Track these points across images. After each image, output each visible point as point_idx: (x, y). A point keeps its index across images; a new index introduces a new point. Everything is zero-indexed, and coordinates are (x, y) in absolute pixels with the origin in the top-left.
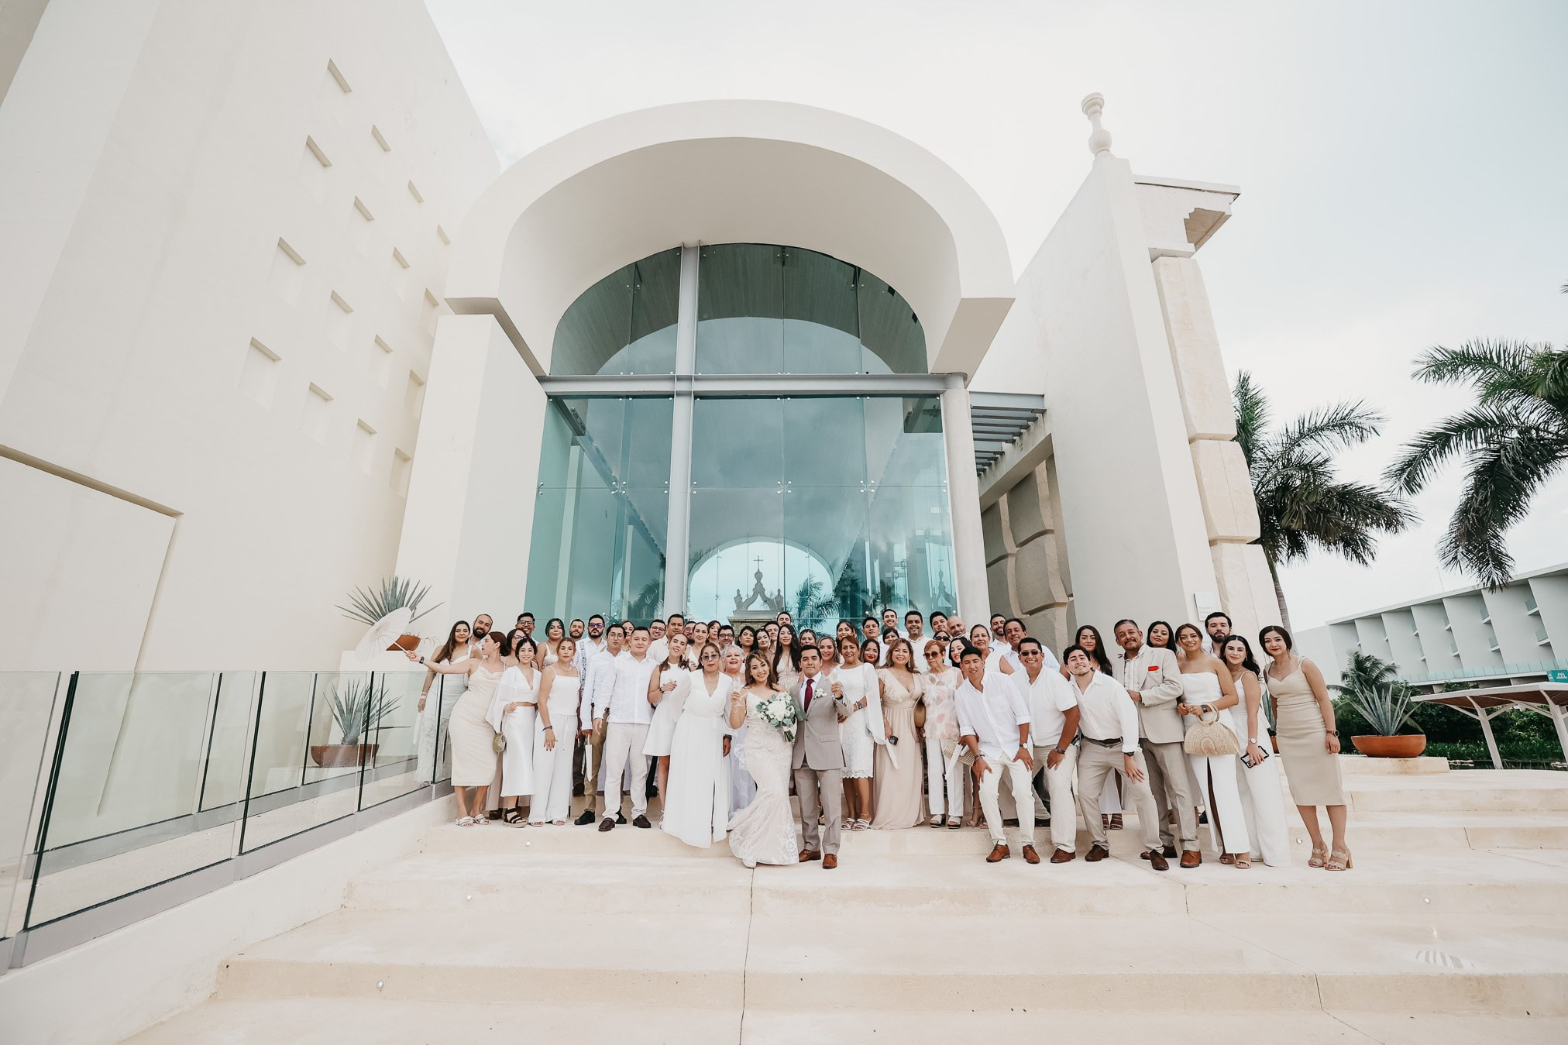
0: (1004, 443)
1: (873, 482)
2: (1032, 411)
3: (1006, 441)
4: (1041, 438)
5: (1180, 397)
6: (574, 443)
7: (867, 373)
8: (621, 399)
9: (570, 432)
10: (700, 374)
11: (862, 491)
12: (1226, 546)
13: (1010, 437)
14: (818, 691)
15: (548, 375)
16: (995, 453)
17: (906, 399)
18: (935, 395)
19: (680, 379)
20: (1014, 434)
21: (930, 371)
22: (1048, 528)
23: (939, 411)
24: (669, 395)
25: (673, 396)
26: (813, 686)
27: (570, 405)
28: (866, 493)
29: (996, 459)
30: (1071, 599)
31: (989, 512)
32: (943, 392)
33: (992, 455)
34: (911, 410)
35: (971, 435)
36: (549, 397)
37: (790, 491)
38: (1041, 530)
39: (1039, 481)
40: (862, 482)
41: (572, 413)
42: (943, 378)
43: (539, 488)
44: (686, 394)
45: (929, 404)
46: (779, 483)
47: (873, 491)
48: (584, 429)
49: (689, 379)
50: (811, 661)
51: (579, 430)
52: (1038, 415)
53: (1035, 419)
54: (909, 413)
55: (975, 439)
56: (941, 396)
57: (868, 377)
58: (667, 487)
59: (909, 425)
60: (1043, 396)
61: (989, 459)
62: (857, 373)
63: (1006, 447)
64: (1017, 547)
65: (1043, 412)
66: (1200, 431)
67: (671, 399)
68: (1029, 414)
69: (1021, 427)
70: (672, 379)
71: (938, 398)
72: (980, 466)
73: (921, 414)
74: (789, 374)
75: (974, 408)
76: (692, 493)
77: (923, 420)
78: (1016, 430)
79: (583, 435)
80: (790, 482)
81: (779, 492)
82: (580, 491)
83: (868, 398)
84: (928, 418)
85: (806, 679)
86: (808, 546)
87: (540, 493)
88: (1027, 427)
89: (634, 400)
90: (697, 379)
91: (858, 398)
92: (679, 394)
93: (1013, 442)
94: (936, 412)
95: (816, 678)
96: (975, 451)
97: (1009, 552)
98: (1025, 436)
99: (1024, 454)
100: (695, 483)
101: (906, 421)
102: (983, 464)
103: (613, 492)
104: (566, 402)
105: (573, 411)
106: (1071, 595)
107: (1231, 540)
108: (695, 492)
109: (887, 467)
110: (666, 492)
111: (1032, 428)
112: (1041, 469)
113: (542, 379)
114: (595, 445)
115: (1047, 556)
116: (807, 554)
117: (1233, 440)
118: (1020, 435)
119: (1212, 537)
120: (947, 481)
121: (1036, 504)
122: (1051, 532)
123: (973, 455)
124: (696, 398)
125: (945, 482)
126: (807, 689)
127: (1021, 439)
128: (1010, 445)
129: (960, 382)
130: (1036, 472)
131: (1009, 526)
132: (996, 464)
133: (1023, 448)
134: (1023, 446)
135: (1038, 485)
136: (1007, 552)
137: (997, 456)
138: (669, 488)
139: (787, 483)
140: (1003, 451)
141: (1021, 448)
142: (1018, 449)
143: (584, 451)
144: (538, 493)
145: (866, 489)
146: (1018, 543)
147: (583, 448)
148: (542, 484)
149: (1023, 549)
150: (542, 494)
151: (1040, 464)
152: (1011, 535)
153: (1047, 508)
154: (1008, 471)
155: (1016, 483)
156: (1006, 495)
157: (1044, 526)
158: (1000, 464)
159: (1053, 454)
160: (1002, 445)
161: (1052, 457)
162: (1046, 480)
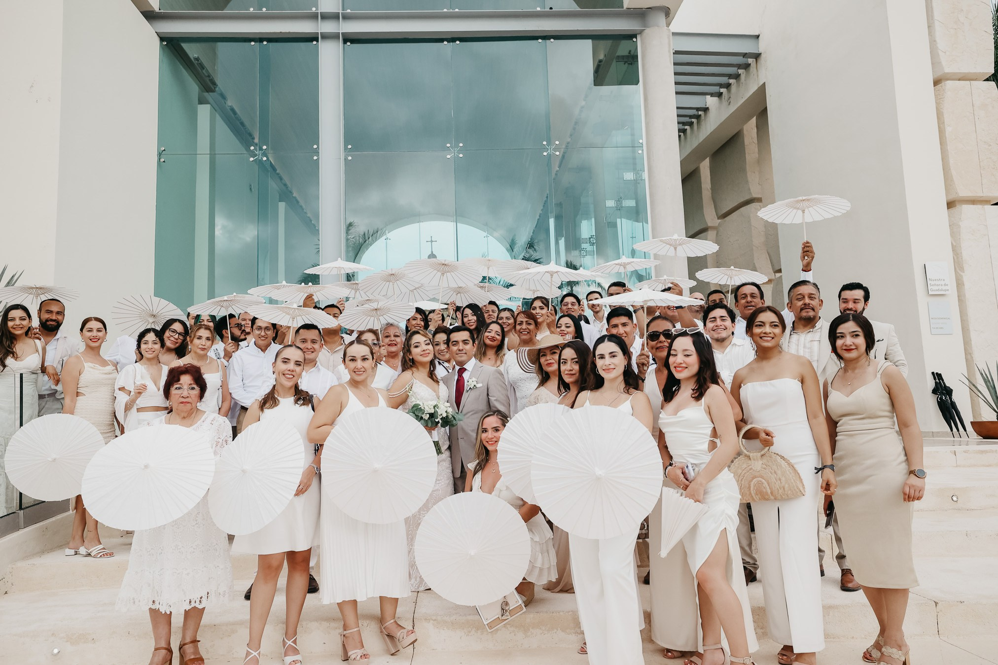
0: (708, 97)
1: (557, 143)
2: (745, 55)
3: (712, 95)
4: (753, 88)
5: (929, 27)
6: (202, 101)
7: (551, 8)
8: (253, 43)
9: (194, 88)
10: (349, 11)
11: (545, 154)
12: (967, 209)
13: (715, 89)
14: (470, 381)
15: (157, 9)
16: (698, 109)
17: (597, 42)
18: (631, 36)
19: (325, 17)
20: (721, 86)
21: (626, 6)
22: (755, 195)
23: (635, 58)
24: (312, 38)
25: (317, 39)
26: (466, 375)
27: (192, 51)
28: (549, 156)
29: (698, 117)
30: (778, 275)
31: (689, 178)
32: (641, 32)
33: (694, 112)
34: (602, 57)
35: (673, 88)
36: (162, 39)
37: (461, 155)
38: (747, 197)
39: (747, 141)
40: (545, 143)
41: (195, 62)
42: (642, 14)
43: (160, 155)
44: (334, 36)
45: (623, 48)
46: (448, 145)
47: (558, 153)
48: (214, 84)
49: (335, 17)
50: (461, 346)
51: (207, 85)
52: (750, 61)
53: (747, 66)
54: (600, 61)
55: (677, 93)
56: (638, 37)
57: (551, 14)
58: (317, 152)
59: (600, 76)
60: (758, 37)
61: (691, 117)
62: (539, 9)
63: (711, 101)
64: (719, 218)
65: (757, 56)
66: (948, 69)
67: (315, 43)
68: (740, 60)
69: (730, 76)
70: (314, 17)
71: (634, 40)
72: (681, 126)
73: (614, 63)
74: (457, 10)
75: (677, 53)
76: (346, 159)
77: (616, 68)
78: (724, 80)
79: (213, 91)
80: (461, 145)
81: (449, 157)
82: (214, 158)
83: (552, 40)
84: (623, 67)
85: (457, 368)
87: (162, 160)
88: (737, 77)
89: (271, 44)
90: (346, 17)
91: (540, 41)
92: (326, 37)
93: (720, 95)
94: (631, 59)
95: (469, 366)
96: (678, 108)
97: (709, 224)
98: (734, 88)
99: (733, 108)
100: (350, 147)
101: (597, 71)
102: (684, 124)
103: (252, 159)
104: (185, 46)
105: (197, 59)
106: (780, 271)
107: (973, 201)
108: (350, 158)
109: (575, 129)
110: (315, 158)
111: (743, 77)
112: (750, 128)
113: (150, 16)
114: (230, 104)
115: (753, 228)
116: (485, 234)
117: (987, 80)
118: (728, 86)
119: (952, 197)
120: (643, 141)
121: (743, 170)
122: (759, 200)
123: (675, 112)
124: (345, 41)
125: (641, 141)
126: (458, 380)
127: (729, 91)
128: (715, 99)
129: (661, 19)
130: (745, 132)
131: (711, 195)
132: (698, 123)
133: (732, 101)
134: (731, 100)
135: (746, 147)
136: (707, 224)
137: (700, 113)
138: (319, 152)
139: (457, 146)
140: (707, 106)
141: (729, 101)
142: (725, 103)
143: (216, 111)
144: (160, 161)
145: (549, 151)
146: (720, 214)
147: (214, 108)
148: (164, 149)
149: (725, 221)
150: (164, 162)
151: (750, 122)
152: (713, 206)
153: (754, 173)
154: (712, 130)
155: (721, 145)
156: (707, 161)
157: (750, 193)
158: (703, 123)
159: (766, 108)
160: (707, 99)
161: (764, 112)
162: (756, 141)
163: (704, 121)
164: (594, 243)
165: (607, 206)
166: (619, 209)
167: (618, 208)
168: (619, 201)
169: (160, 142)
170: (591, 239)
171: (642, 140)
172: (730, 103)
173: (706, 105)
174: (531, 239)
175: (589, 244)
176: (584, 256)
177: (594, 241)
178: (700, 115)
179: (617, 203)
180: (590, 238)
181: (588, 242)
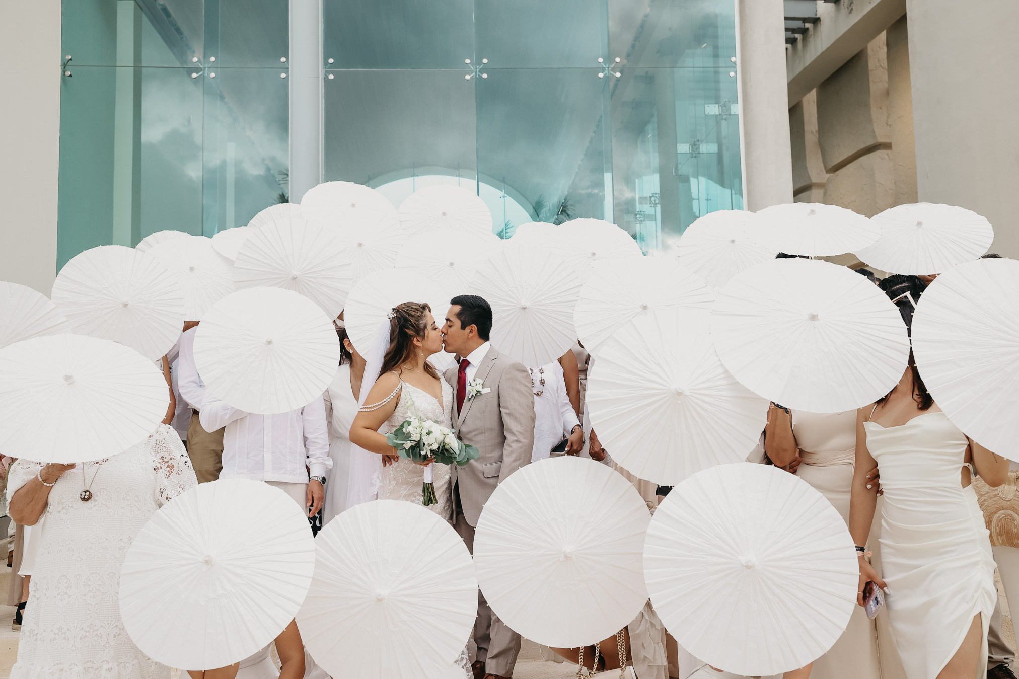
0: (820, 3)
1: (619, 59)
11: (601, 75)
14: (474, 383)
16: (805, 20)
22: (881, 140)
28: (606, 79)
29: (804, 31)
33: (799, 23)
37: (484, 76)
38: (870, 142)
39: (872, 64)
40: (601, 59)
43: (65, 66)
46: (468, 61)
47: (617, 76)
58: (285, 67)
63: (823, 9)
64: (828, 171)
72: (790, 35)
76: (326, 79)
80: (485, 61)
81: (467, 78)
82: (141, 72)
86: (504, 181)
87: (68, 73)
96: (785, 19)
97: (814, 181)
99: (855, 18)
100: (331, 61)
102: (794, 31)
103: (194, 75)
108: (331, 77)
109: (633, 46)
110: (283, 75)
112: (878, 47)
115: (877, 186)
116: (502, 193)
121: (866, 105)
122: (887, 146)
125: (733, 59)
128: (830, 5)
130: (870, 52)
131: (816, 140)
132: (805, 39)
133: (854, 8)
134: (854, 6)
135: (870, 72)
136: (811, 180)
137: (807, 25)
138: (288, 68)
139: (479, 62)
140: (818, 16)
141: (850, 8)
142: (844, 10)
143: (142, 9)
144: (64, 75)
145: (606, 72)
146: (830, 167)
147: (139, 6)
148: (70, 57)
149: (837, 175)
150: (71, 76)
151: (878, 38)
152: (820, 155)
153: (881, 108)
154: (824, 49)
155: (833, 72)
156: (813, 93)
157: (875, 137)
158: (811, 40)
159: (905, 15)
160: (818, 6)
161: (902, 20)
162: (885, 63)
163: (812, 36)
164: (656, 204)
165: (678, 152)
166: (695, 157)
167: (694, 155)
168: (695, 145)
169: (65, 50)
170: (653, 199)
171: (735, 57)
172: (852, 10)
173: (816, 15)
174: (565, 200)
175: (649, 205)
176: (641, 221)
177: (657, 202)
178: (807, 29)
179: (692, 147)
180: (651, 197)
181: (649, 202)
